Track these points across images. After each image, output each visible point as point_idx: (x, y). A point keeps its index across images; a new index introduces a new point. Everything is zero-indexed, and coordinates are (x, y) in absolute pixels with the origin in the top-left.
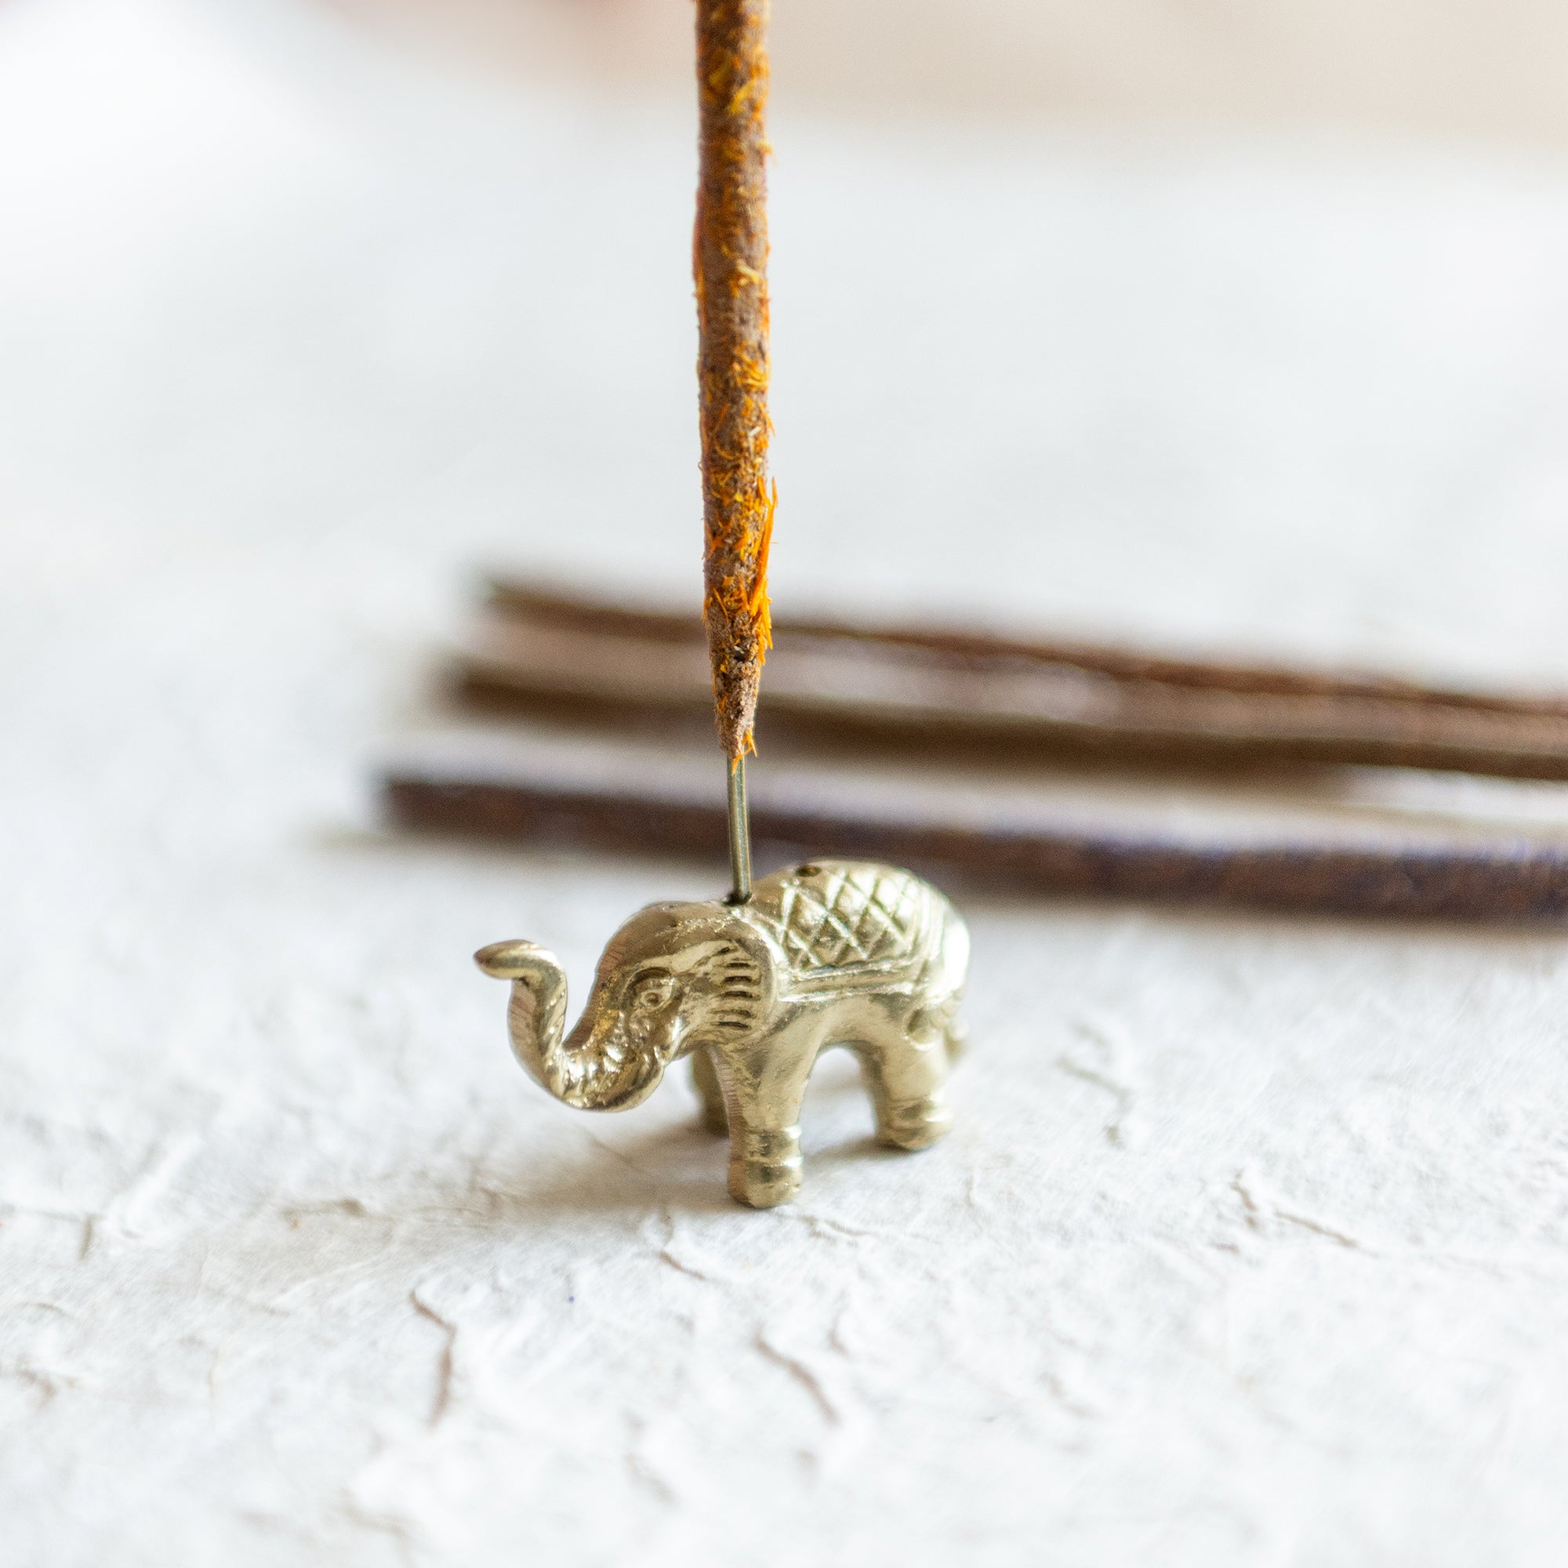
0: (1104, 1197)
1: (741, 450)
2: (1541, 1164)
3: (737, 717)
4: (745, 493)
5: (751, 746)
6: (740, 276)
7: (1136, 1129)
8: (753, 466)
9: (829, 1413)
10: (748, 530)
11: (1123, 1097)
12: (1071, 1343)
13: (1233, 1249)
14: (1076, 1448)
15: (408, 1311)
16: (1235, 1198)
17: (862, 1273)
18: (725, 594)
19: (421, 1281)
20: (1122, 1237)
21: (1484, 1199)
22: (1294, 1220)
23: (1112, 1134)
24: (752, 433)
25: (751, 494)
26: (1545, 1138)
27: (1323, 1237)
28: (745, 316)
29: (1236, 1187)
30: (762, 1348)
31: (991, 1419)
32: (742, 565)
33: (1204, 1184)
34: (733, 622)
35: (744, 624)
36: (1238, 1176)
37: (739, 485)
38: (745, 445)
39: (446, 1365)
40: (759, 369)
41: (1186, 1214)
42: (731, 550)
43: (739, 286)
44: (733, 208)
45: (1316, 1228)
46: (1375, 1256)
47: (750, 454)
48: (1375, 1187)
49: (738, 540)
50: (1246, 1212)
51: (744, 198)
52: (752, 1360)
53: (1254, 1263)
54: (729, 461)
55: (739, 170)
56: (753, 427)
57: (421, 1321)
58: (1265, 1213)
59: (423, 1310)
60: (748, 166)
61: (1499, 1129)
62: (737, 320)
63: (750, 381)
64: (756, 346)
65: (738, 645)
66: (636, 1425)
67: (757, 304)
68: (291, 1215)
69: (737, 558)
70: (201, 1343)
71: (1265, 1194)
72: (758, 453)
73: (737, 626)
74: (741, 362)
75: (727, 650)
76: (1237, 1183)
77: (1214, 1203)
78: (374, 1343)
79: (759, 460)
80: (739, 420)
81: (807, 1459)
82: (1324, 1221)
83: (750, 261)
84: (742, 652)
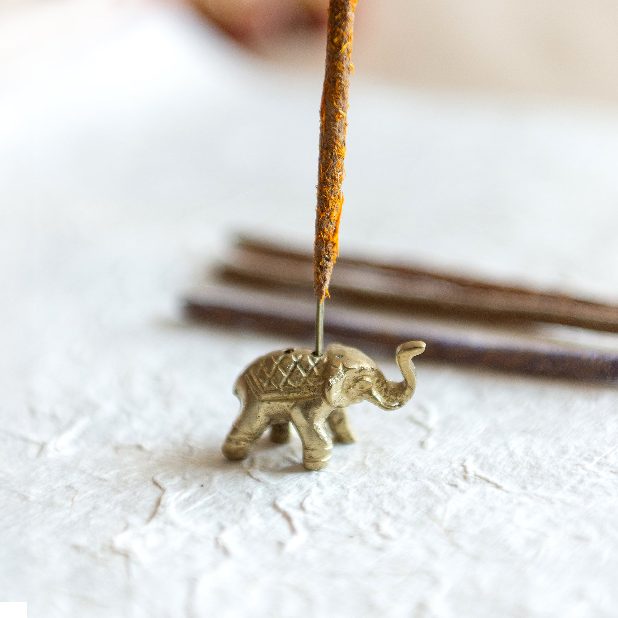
0: (413, 465)
1: (335, 180)
2: (577, 465)
3: (324, 283)
4: (335, 196)
5: (328, 294)
6: (340, 114)
7: (431, 443)
8: (338, 187)
9: (293, 530)
10: (335, 210)
11: (429, 431)
12: (388, 514)
13: (456, 486)
14: (380, 549)
15: (150, 483)
16: (461, 469)
17: (318, 485)
18: (325, 234)
19: (157, 474)
20: (416, 479)
21: (553, 476)
22: (481, 477)
23: (422, 444)
24: (339, 174)
25: (337, 197)
26: (581, 456)
27: (490, 484)
28: (340, 129)
29: (463, 465)
30: (275, 506)
31: (352, 537)
32: (331, 224)
33: (451, 463)
34: (326, 245)
35: (330, 247)
36: (464, 461)
37: (333, 193)
38: (337, 178)
39: (158, 502)
40: (343, 150)
41: (442, 473)
42: (328, 218)
43: (339, 117)
44: (340, 88)
45: (488, 481)
46: (507, 492)
47: (338, 181)
48: (513, 469)
49: (331, 214)
50: (464, 474)
51: (343, 85)
52: (270, 510)
53: (462, 492)
54: (330, 183)
55: (342, 74)
56: (340, 172)
57: (154, 487)
58: (471, 474)
59: (156, 483)
60: (345, 73)
61: (564, 451)
62: (337, 130)
63: (340, 154)
64: (343, 140)
65: (327, 255)
66: (222, 528)
67: (344, 126)
68: (117, 449)
69: (330, 220)
70: (73, 488)
71: (472, 468)
72: (340, 182)
73: (327, 247)
74: (338, 146)
75: (323, 257)
76: (463, 464)
77: (453, 470)
78: (135, 493)
79: (340, 185)
80: (335, 168)
81: (281, 545)
82: (491, 479)
83: (343, 109)
84: (328, 258)
